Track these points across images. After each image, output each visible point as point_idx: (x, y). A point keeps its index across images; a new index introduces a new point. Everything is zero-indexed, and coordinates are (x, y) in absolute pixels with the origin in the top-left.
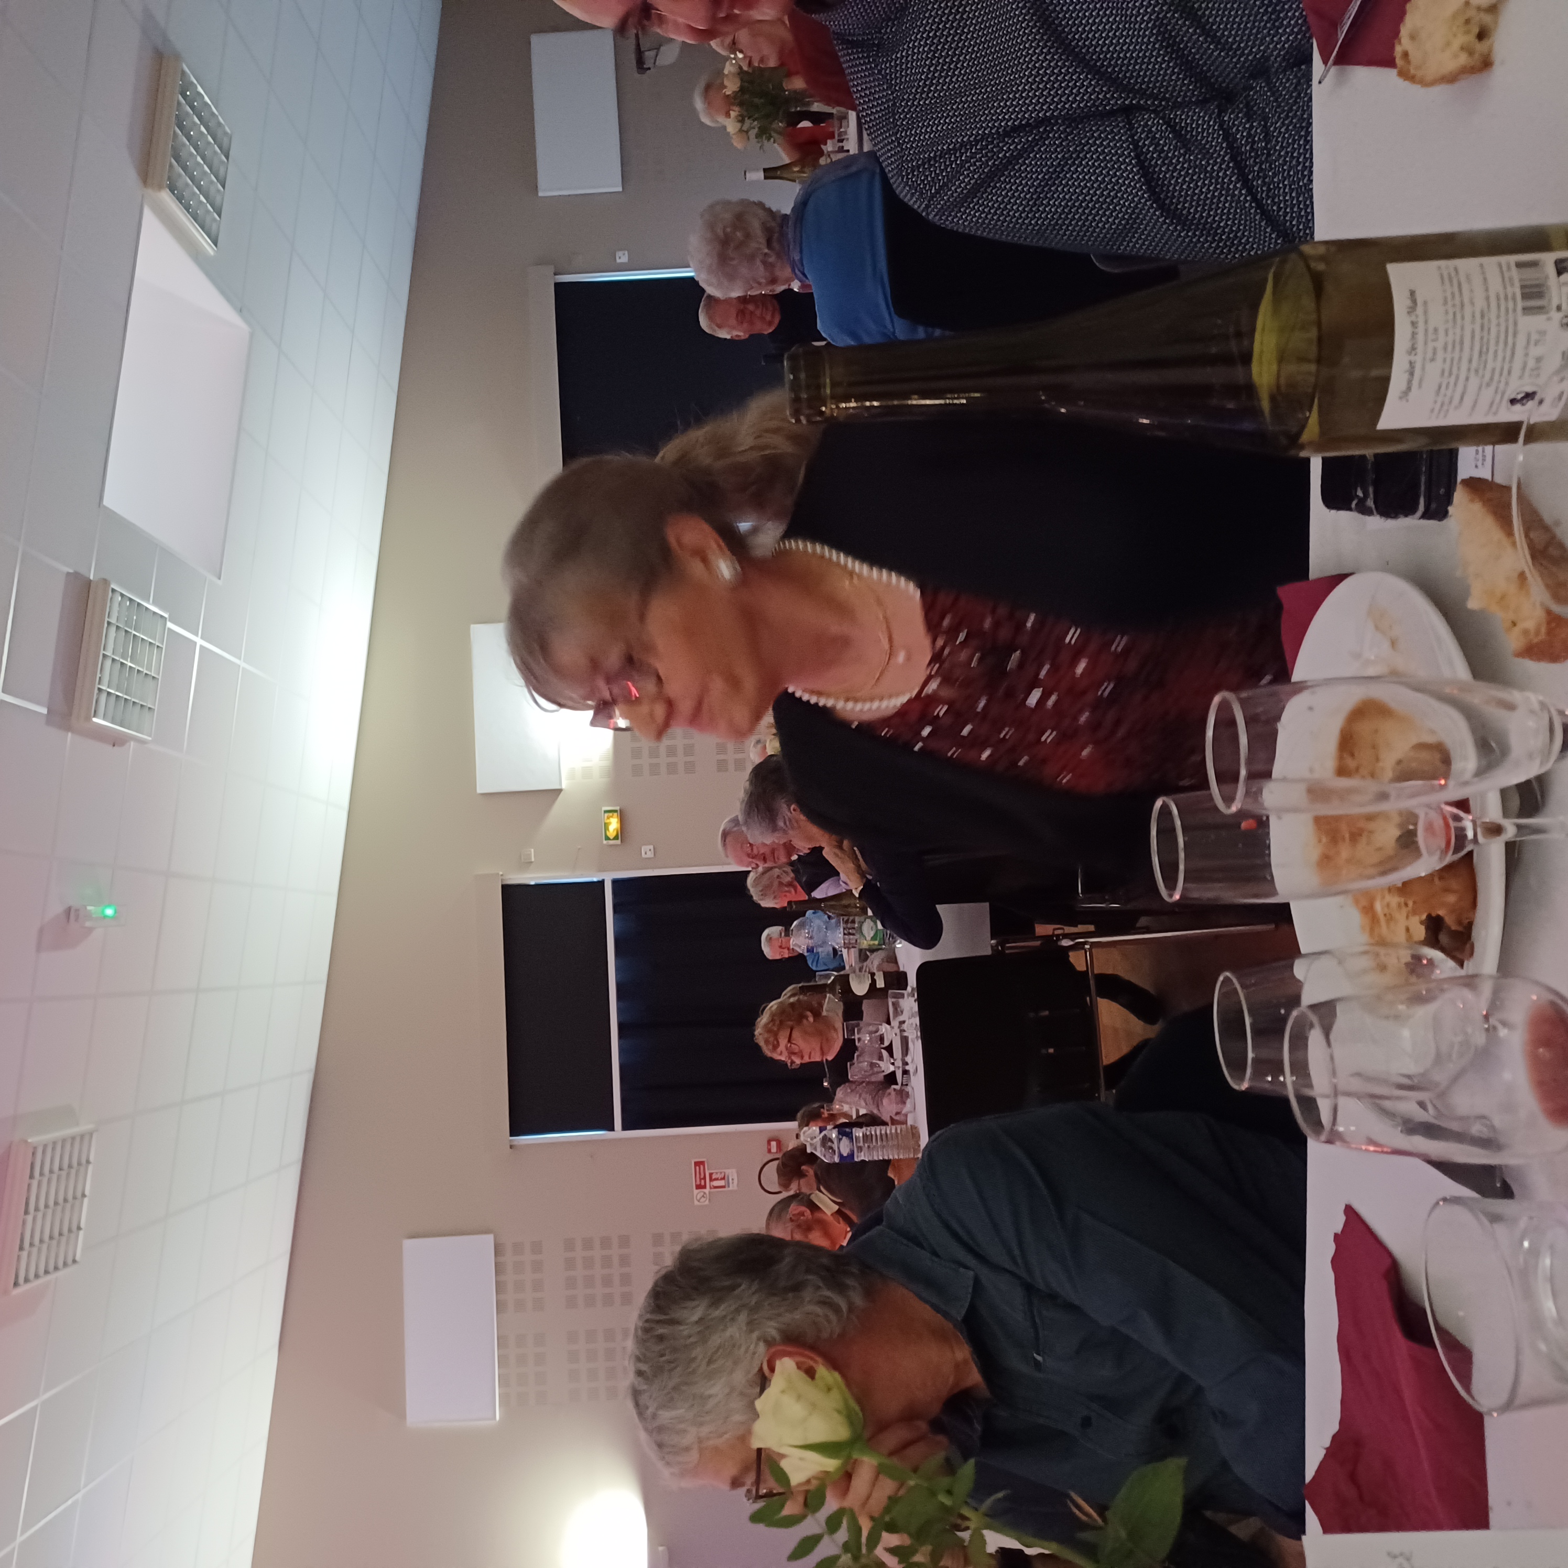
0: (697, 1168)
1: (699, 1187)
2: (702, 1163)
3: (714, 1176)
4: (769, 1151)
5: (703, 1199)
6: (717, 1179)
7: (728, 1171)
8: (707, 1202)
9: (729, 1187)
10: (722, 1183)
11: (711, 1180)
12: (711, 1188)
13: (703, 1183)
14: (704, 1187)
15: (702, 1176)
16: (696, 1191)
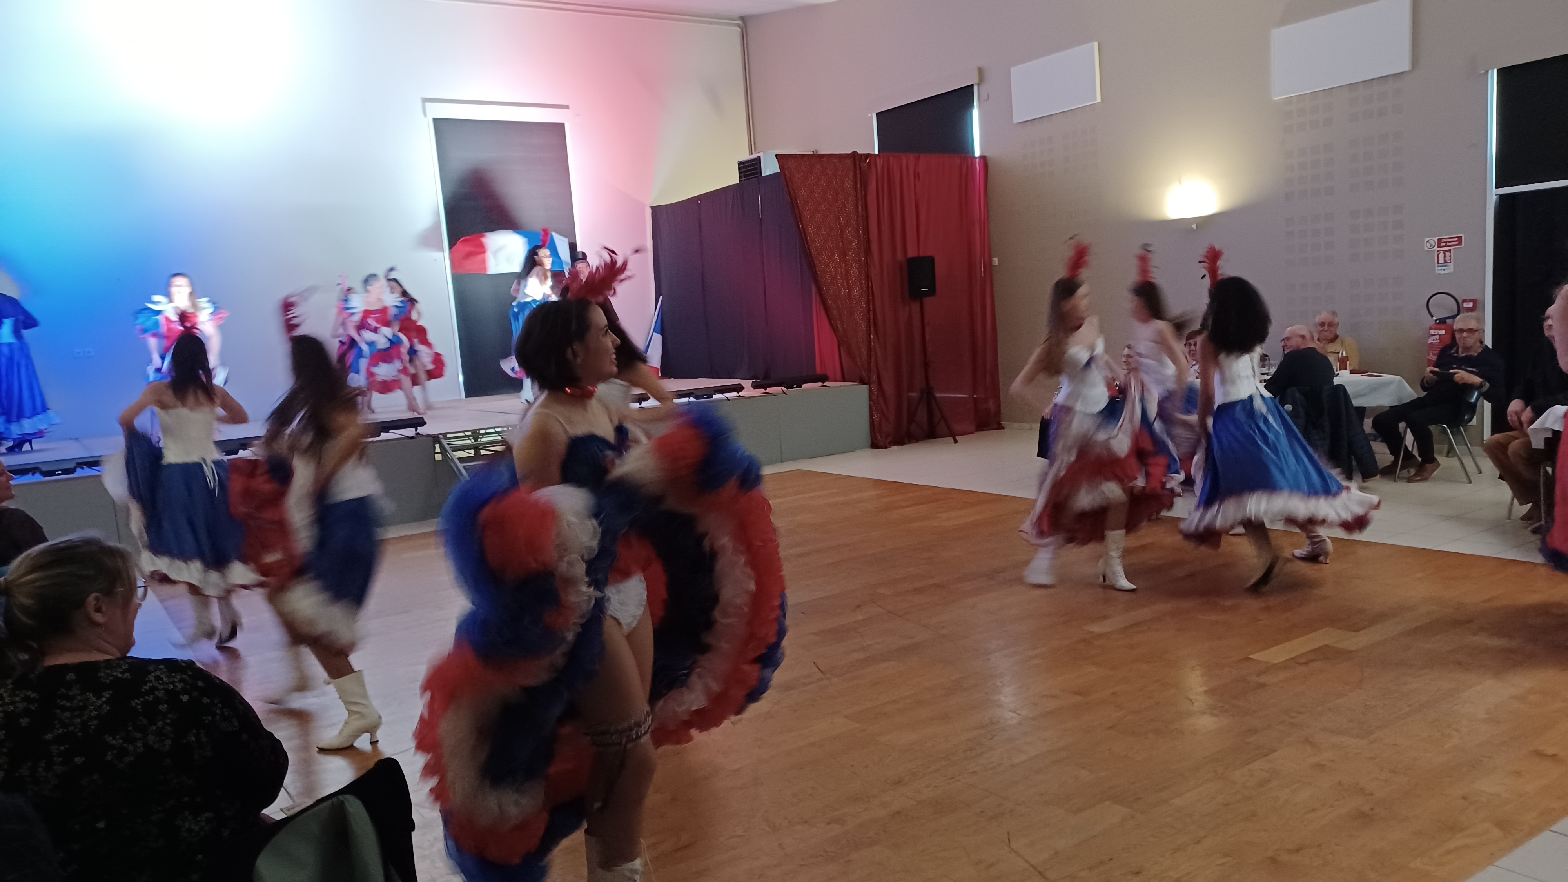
0: (1456, 239)
1: (1440, 241)
2: (1460, 244)
3: (1448, 254)
4: (1464, 301)
5: (1428, 244)
6: (1445, 256)
7: (1451, 265)
8: (1426, 248)
9: (1438, 267)
10: (1441, 261)
11: (1445, 251)
12: (1438, 251)
13: (1444, 244)
14: (1438, 247)
15: (1448, 244)
16: (1436, 239)
